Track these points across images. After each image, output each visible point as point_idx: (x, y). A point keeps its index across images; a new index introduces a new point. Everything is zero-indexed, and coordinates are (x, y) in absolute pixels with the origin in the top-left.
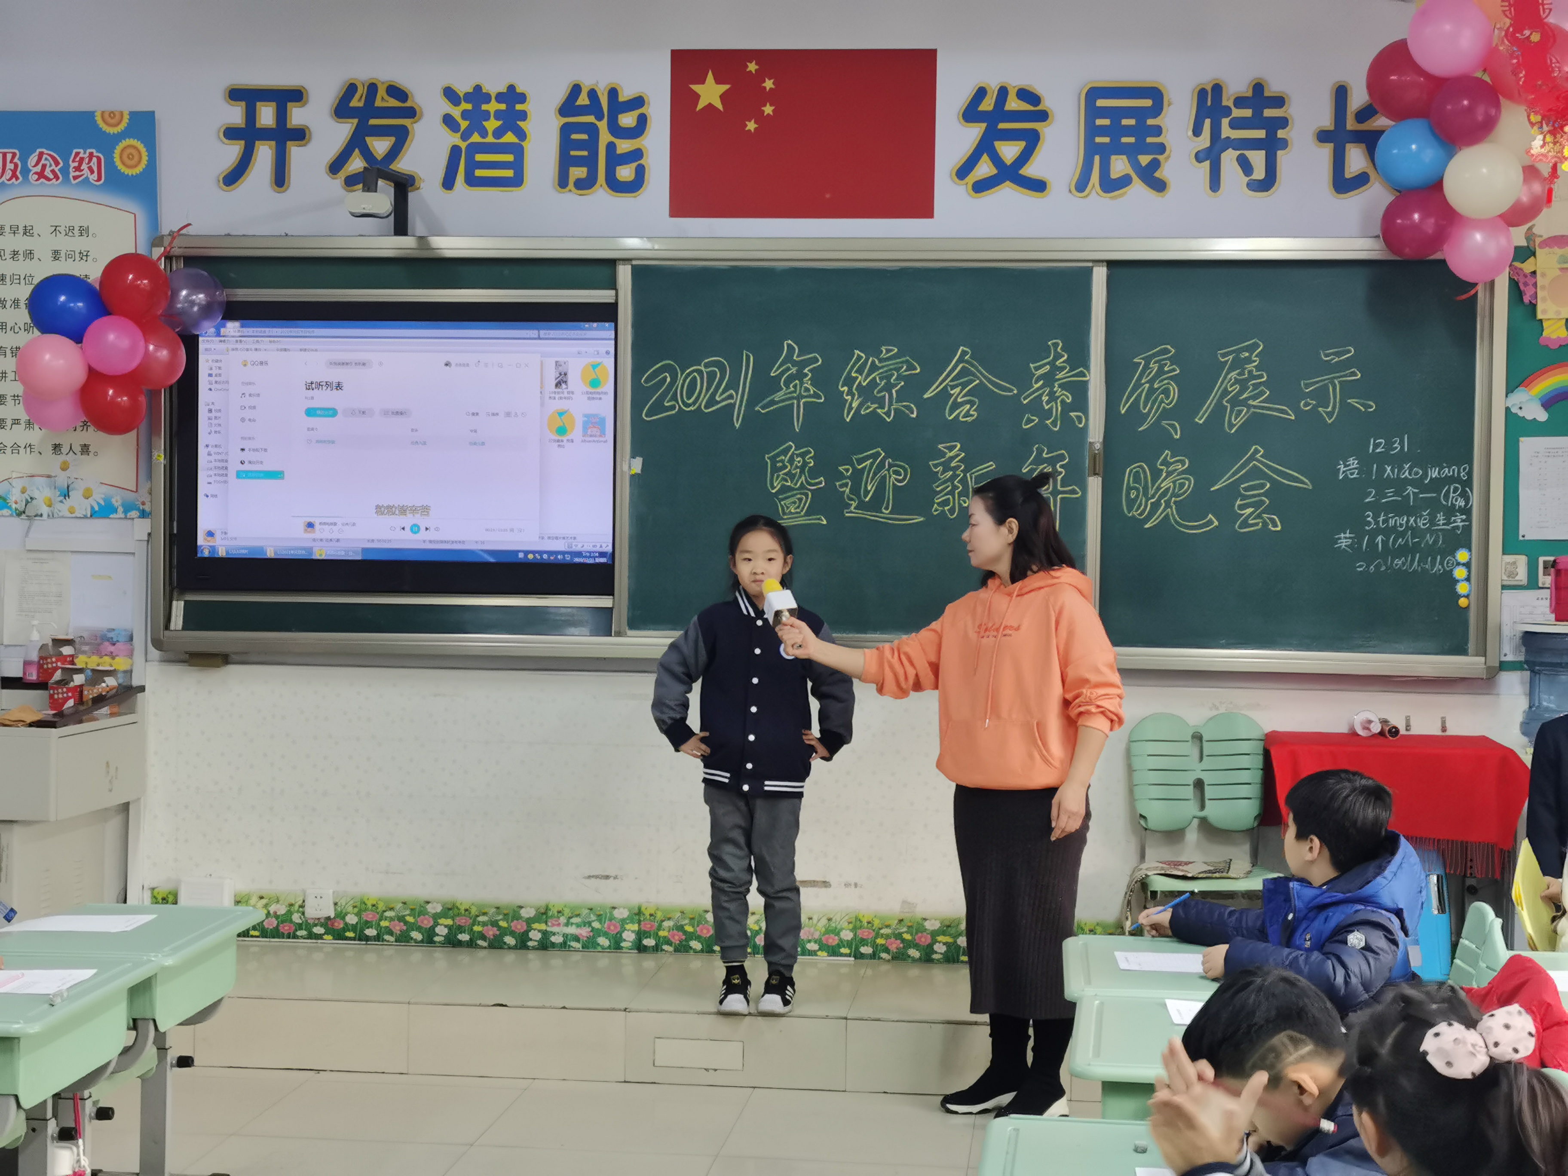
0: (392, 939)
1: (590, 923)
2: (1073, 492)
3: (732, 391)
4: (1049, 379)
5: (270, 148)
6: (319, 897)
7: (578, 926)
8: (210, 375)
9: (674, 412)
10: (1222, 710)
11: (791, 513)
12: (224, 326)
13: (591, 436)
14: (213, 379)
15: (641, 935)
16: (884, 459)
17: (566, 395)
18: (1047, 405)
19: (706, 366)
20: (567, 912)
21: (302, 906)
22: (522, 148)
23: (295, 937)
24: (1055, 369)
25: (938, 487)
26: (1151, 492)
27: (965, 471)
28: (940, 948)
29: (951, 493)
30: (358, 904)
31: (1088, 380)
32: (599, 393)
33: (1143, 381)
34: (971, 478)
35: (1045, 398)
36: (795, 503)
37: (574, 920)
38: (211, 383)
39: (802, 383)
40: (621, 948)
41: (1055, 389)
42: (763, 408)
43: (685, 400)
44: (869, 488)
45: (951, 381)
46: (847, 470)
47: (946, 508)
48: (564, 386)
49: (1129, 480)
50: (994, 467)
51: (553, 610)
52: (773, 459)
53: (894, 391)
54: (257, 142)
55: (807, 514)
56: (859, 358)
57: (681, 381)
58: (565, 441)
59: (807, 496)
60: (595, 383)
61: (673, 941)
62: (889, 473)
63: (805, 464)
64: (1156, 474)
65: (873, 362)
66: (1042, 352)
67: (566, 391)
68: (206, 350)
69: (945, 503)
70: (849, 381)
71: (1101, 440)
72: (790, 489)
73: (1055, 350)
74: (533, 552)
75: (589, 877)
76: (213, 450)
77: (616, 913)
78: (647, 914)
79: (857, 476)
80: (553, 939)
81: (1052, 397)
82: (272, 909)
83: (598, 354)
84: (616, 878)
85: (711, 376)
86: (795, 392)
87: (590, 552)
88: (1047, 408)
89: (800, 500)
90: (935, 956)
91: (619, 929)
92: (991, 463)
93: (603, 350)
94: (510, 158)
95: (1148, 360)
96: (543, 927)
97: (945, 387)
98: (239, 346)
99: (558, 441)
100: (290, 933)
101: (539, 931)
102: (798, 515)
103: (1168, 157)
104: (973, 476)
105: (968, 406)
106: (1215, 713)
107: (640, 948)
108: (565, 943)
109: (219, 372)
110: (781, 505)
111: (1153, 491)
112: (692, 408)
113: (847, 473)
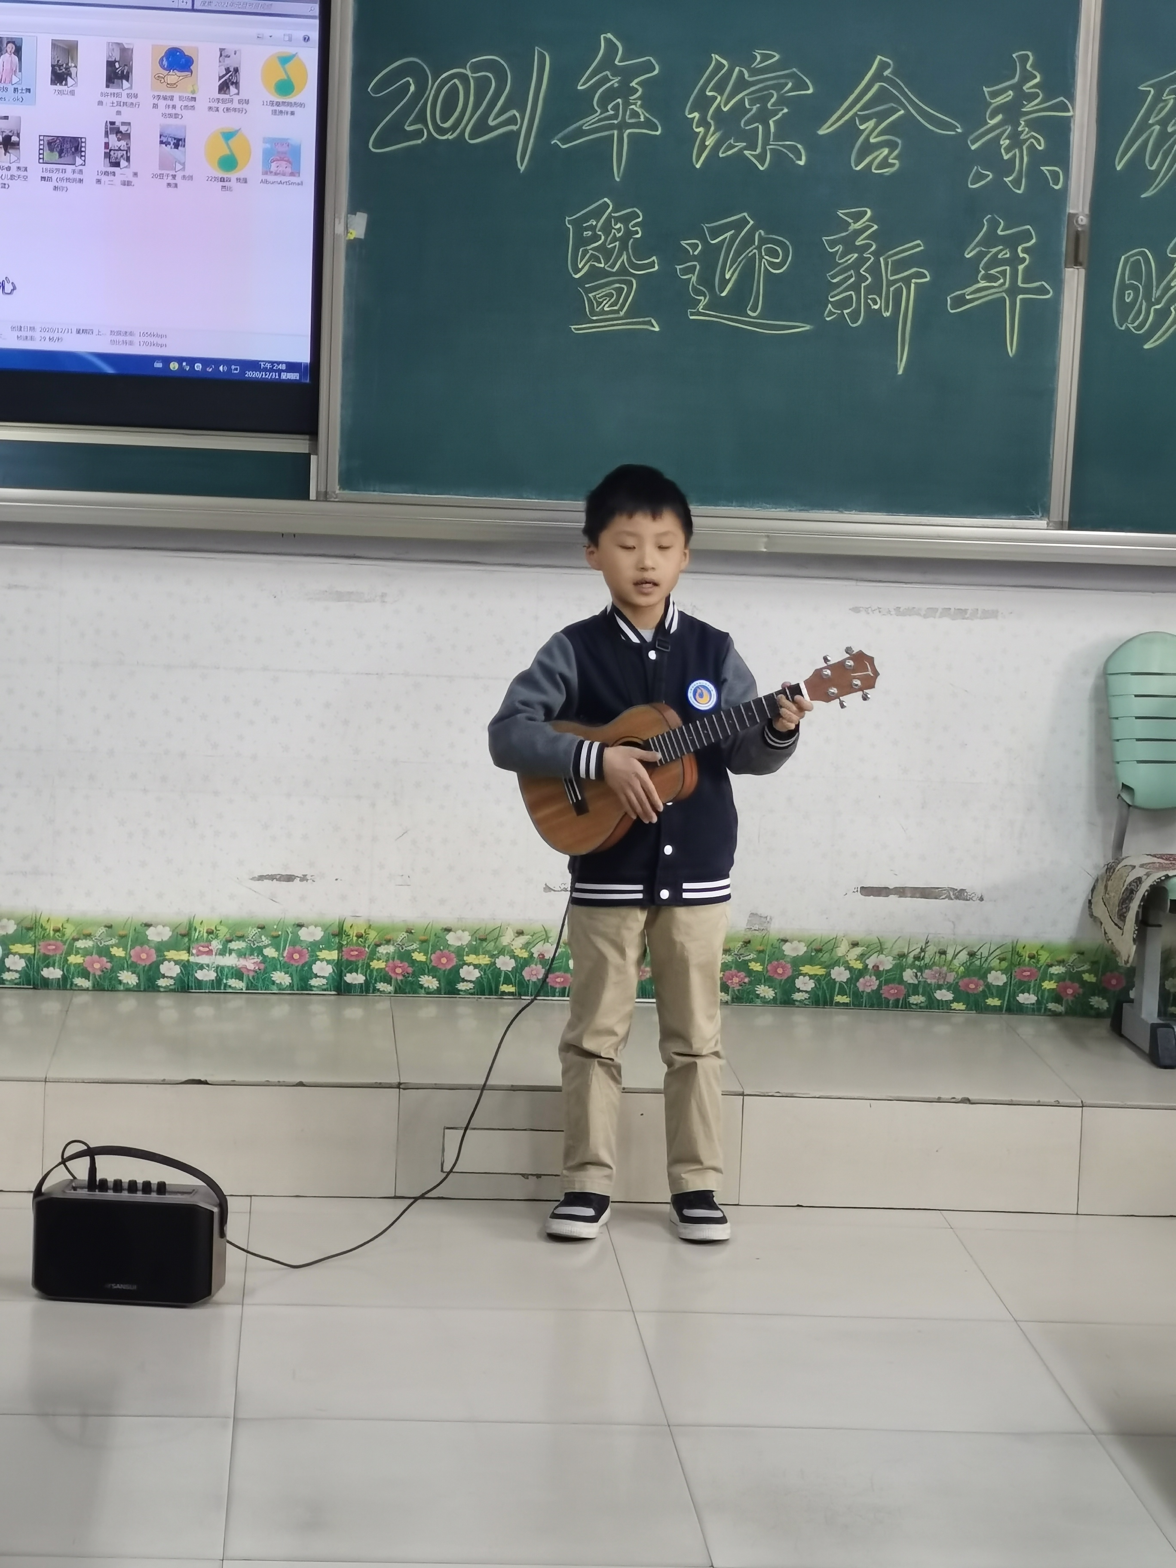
1: (260, 951)
2: (1042, 290)
3: (515, 112)
4: (1012, 112)
7: (241, 954)
9: (419, 142)
11: (603, 312)
13: (276, 174)
15: (341, 967)
16: (752, 232)
17: (236, 105)
18: (1007, 153)
19: (476, 68)
20: (223, 932)
24: (1022, 97)
25: (833, 277)
26: (1156, 293)
27: (877, 254)
28: (805, 984)
29: (856, 287)
31: (1072, 116)
32: (290, 104)
33: (1150, 122)
34: (887, 264)
35: (1005, 142)
36: (610, 295)
37: (234, 945)
39: (627, 104)
40: (311, 988)
41: (1020, 129)
42: (564, 140)
43: (439, 122)
44: (727, 276)
45: (860, 110)
46: (694, 247)
47: (845, 312)
48: (233, 89)
49: (1123, 274)
50: (922, 248)
52: (578, 224)
53: (771, 122)
55: (629, 315)
56: (720, 66)
57: (433, 92)
58: (234, 180)
59: (630, 285)
60: (285, 87)
61: (393, 975)
62: (760, 253)
63: (629, 234)
64: (1164, 267)
65: (741, 73)
66: (1003, 69)
67: (236, 98)
69: (845, 303)
70: (703, 103)
71: (1087, 211)
72: (604, 274)
73: (1023, 67)
74: (180, 360)
75: (261, 878)
77: (303, 934)
78: (353, 933)
79: (710, 257)
80: (200, 975)
81: (1016, 141)
83: (290, 40)
84: (304, 878)
85: (482, 86)
86: (615, 116)
87: (272, 363)
88: (1006, 157)
89: (620, 291)
90: (797, 996)
91: (307, 958)
92: (918, 242)
93: (299, 34)
95: (1160, 89)
96: (183, 956)
97: (852, 119)
99: (222, 180)
101: (177, 962)
102: (616, 316)
104: (890, 260)
105: (886, 151)
107: (341, 988)
108: (219, 980)
110: (589, 300)
111: (1159, 293)
112: (449, 136)
113: (694, 251)
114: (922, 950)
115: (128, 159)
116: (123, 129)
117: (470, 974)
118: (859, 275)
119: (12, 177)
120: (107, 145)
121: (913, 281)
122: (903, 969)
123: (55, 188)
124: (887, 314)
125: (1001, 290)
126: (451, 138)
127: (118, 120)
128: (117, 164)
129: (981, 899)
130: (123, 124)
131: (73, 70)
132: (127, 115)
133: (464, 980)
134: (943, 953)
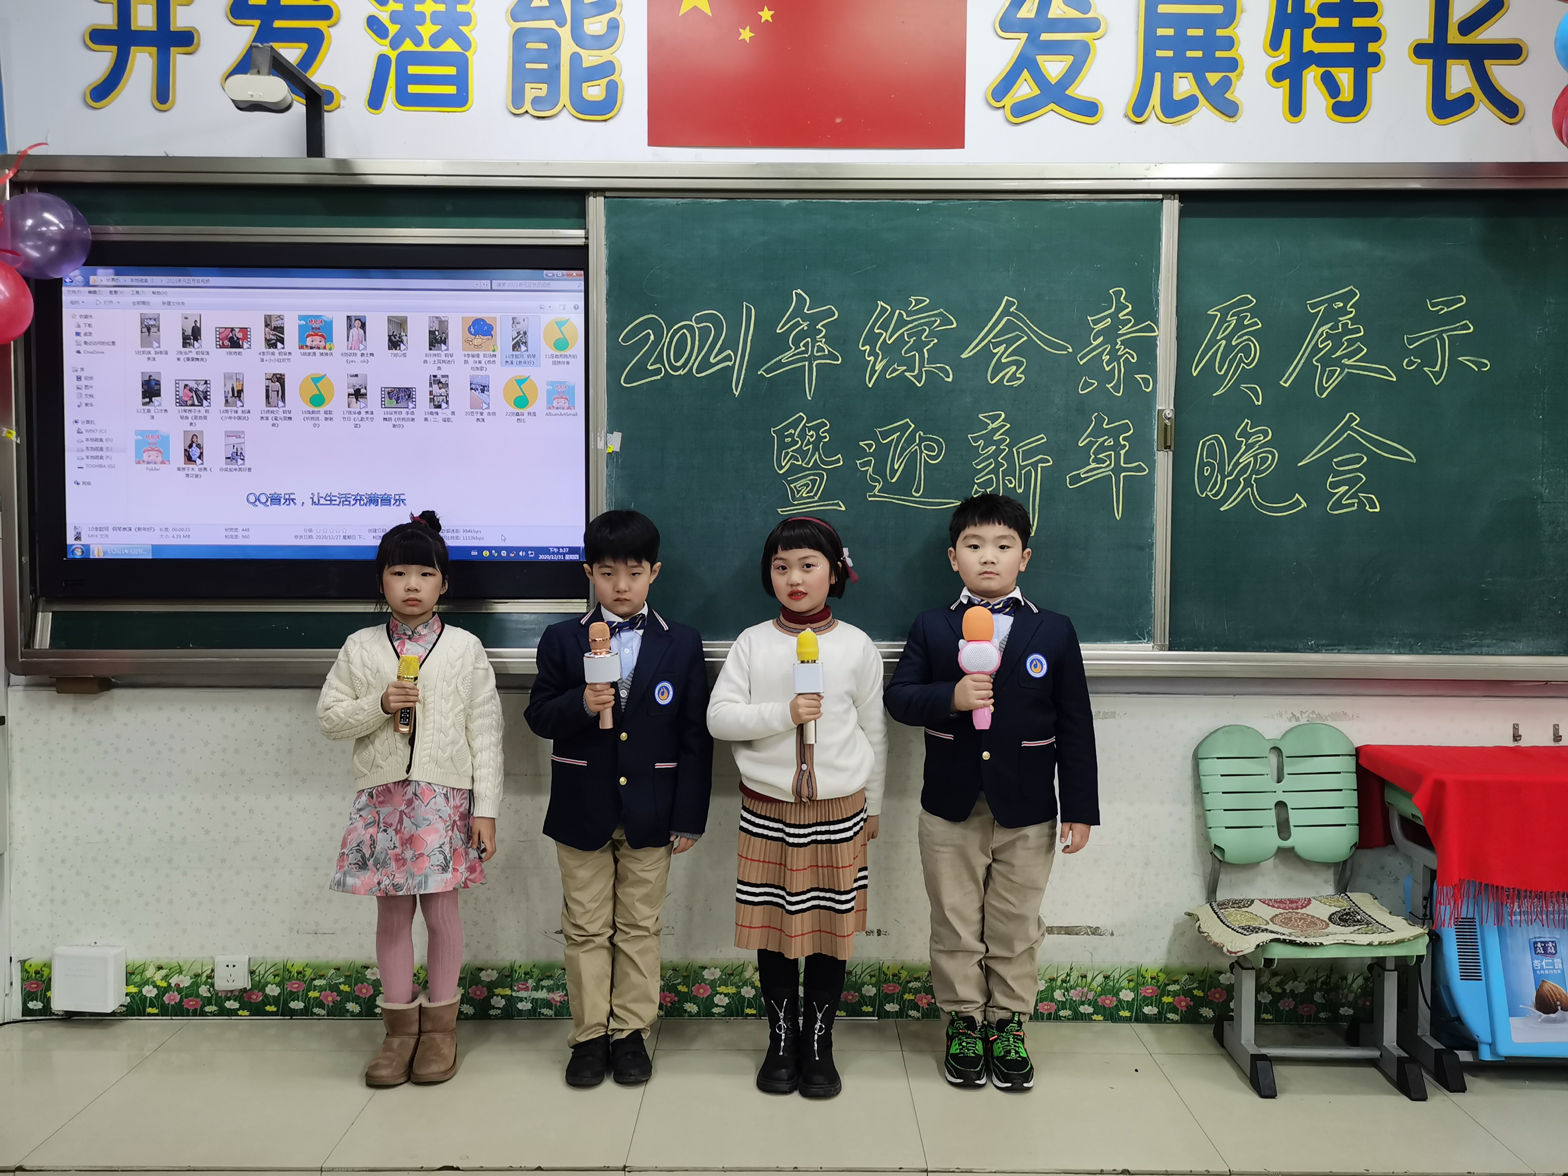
0: (323, 1012)
2: (1139, 469)
3: (730, 352)
4: (1110, 334)
5: (150, 55)
6: (231, 966)
7: (550, 990)
8: (78, 334)
9: (659, 377)
10: (1304, 721)
11: (802, 498)
12: (95, 274)
13: (557, 408)
14: (82, 339)
16: (913, 433)
17: (526, 359)
18: (1108, 366)
19: (699, 320)
20: (536, 972)
21: (210, 977)
22: (465, 60)
23: (203, 1014)
24: (1117, 323)
25: (977, 464)
26: (1228, 469)
27: (1010, 446)
29: (995, 471)
30: (281, 972)
31: (1158, 336)
32: (565, 356)
33: (1218, 338)
34: (1018, 453)
35: (1106, 358)
36: (807, 485)
37: (544, 983)
38: (78, 344)
39: (814, 341)
41: (1117, 347)
42: (767, 371)
43: (673, 361)
44: (896, 467)
45: (993, 338)
46: (870, 446)
48: (523, 348)
49: (1202, 454)
50: (1045, 440)
51: (515, 617)
52: (781, 434)
53: (925, 350)
54: (133, 49)
55: (820, 500)
56: (884, 310)
57: (668, 340)
58: (526, 414)
59: (822, 477)
60: (561, 344)
62: (920, 449)
63: (819, 438)
64: (1234, 448)
65: (900, 314)
66: (1101, 302)
67: (526, 354)
68: (72, 303)
69: (989, 482)
70: (872, 339)
71: (1172, 407)
72: (802, 469)
73: (1118, 300)
74: (489, 549)
76: (83, 427)
79: (881, 454)
80: (520, 1006)
81: (1114, 356)
82: (173, 981)
83: (564, 309)
85: (705, 332)
86: (806, 352)
87: (558, 548)
88: (1107, 369)
89: (814, 482)
92: (1042, 435)
93: (570, 304)
94: (451, 71)
95: (1224, 312)
96: (508, 991)
97: (987, 345)
98: (114, 298)
99: (518, 414)
100: (196, 1009)
101: (503, 997)
102: (812, 500)
103: (1241, 74)
104: (1020, 450)
105: (1014, 368)
106: (1294, 724)
108: (534, 1010)
109: (88, 330)
110: (791, 488)
111: (1231, 467)
112: (681, 372)
113: (869, 449)
114: (1068, 975)
115: (447, 402)
116: (443, 380)
117: (721, 1000)
118: (996, 461)
119: (362, 419)
120: (431, 393)
121: (1040, 465)
122: (1053, 991)
123: (394, 426)
124: (1020, 491)
125: (1108, 469)
126: (682, 373)
127: (439, 374)
128: (439, 407)
129: (1112, 934)
130: (443, 376)
131: (404, 338)
132: (445, 369)
133: (717, 1006)
134: (1084, 977)
